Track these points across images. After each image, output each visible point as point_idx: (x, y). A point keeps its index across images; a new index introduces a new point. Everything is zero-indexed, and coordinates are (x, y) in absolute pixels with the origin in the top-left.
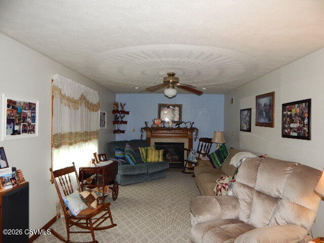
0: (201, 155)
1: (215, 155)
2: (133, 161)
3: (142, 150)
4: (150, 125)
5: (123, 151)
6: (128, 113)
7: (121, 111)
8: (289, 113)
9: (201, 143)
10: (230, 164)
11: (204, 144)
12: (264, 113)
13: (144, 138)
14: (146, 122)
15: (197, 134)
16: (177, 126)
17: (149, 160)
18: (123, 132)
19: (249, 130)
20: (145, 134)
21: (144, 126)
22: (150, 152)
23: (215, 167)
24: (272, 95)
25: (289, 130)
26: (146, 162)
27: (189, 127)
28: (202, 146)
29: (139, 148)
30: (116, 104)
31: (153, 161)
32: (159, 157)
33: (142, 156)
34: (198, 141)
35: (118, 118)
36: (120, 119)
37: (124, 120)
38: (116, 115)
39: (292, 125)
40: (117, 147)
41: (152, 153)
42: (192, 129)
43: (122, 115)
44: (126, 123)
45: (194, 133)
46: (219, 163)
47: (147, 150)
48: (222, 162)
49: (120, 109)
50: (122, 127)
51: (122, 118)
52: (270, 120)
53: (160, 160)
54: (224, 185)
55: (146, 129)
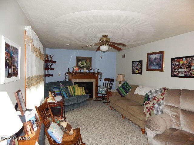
0: (108, 89)
1: (122, 89)
2: (67, 95)
3: (70, 88)
4: (71, 71)
5: (59, 88)
6: (55, 62)
7: (50, 61)
8: (177, 63)
9: (105, 81)
10: (135, 93)
11: (107, 82)
12: (154, 63)
13: (67, 80)
14: (68, 69)
15: (101, 76)
16: (89, 71)
17: (76, 94)
18: (52, 75)
19: (141, 73)
20: (67, 77)
21: (67, 71)
22: (76, 89)
23: (122, 96)
24: (162, 53)
25: (177, 73)
26: (75, 95)
27: (96, 72)
28: (106, 84)
29: (68, 86)
30: (47, 56)
31: (79, 94)
32: (83, 92)
33: (70, 92)
34: (102, 80)
35: (48, 66)
36: (49, 67)
37: (52, 67)
38: (47, 64)
39: (180, 70)
40: (55, 87)
41: (78, 90)
42: (99, 73)
43: (51, 64)
44: (53, 69)
45: (99, 76)
46: (125, 93)
47: (74, 87)
48: (127, 92)
49: (49, 59)
50: (51, 72)
51: (51, 66)
52: (160, 67)
53: (84, 94)
54: (151, 107)
55: (69, 73)
